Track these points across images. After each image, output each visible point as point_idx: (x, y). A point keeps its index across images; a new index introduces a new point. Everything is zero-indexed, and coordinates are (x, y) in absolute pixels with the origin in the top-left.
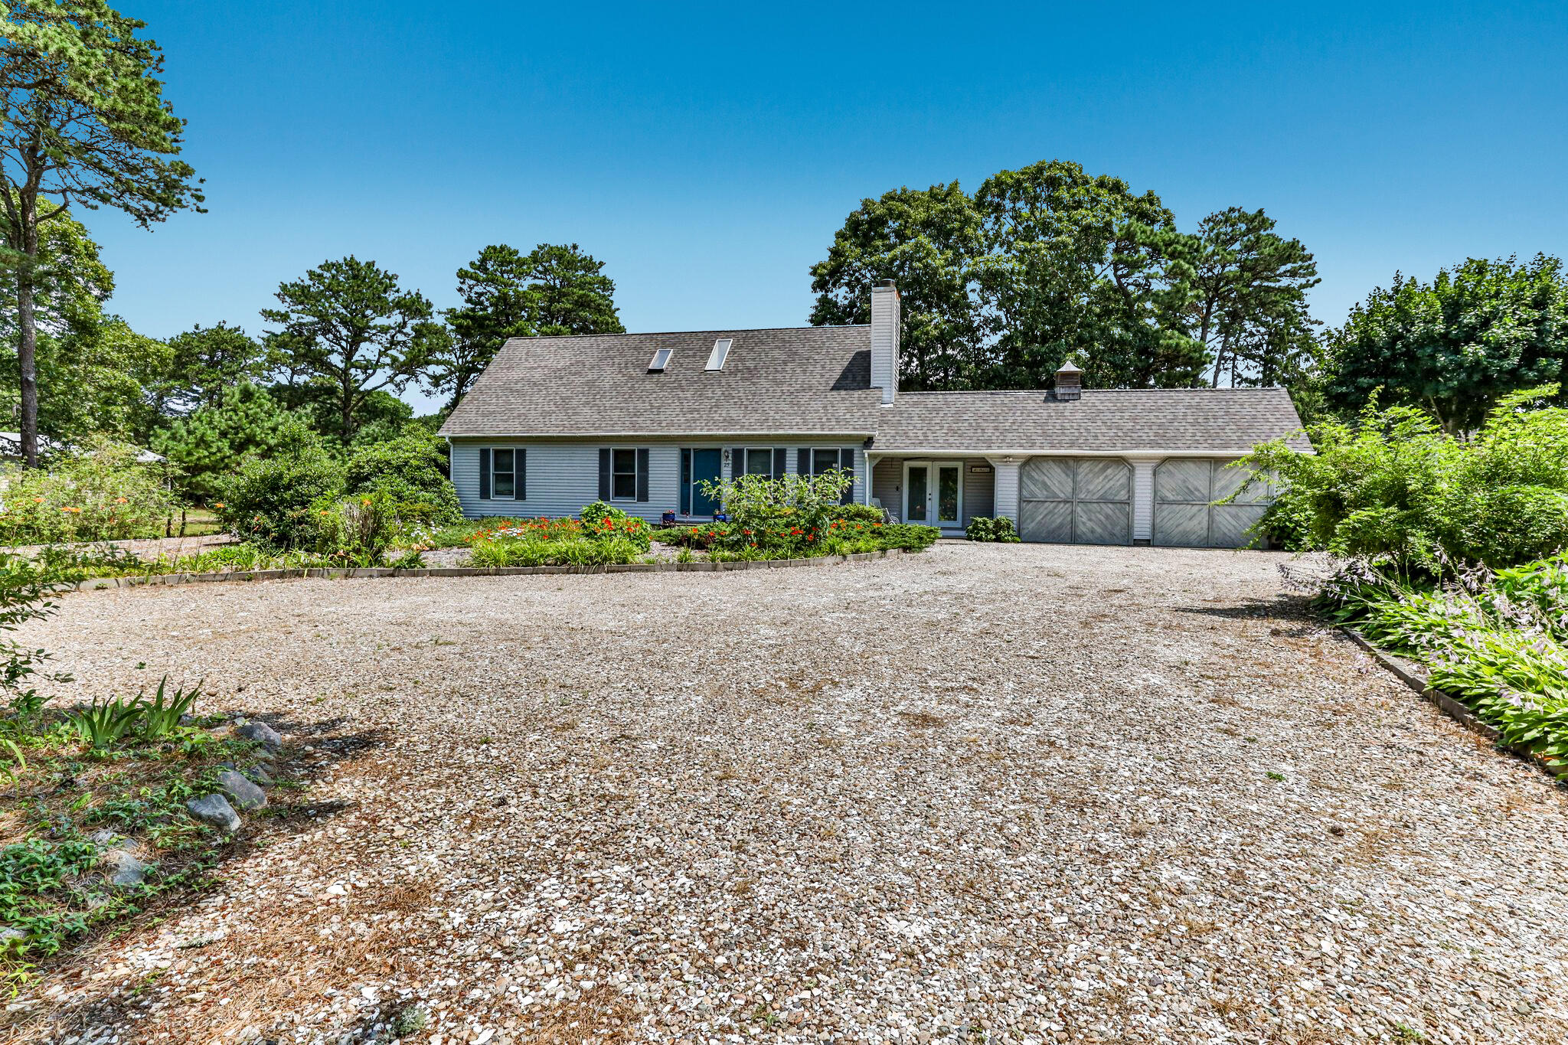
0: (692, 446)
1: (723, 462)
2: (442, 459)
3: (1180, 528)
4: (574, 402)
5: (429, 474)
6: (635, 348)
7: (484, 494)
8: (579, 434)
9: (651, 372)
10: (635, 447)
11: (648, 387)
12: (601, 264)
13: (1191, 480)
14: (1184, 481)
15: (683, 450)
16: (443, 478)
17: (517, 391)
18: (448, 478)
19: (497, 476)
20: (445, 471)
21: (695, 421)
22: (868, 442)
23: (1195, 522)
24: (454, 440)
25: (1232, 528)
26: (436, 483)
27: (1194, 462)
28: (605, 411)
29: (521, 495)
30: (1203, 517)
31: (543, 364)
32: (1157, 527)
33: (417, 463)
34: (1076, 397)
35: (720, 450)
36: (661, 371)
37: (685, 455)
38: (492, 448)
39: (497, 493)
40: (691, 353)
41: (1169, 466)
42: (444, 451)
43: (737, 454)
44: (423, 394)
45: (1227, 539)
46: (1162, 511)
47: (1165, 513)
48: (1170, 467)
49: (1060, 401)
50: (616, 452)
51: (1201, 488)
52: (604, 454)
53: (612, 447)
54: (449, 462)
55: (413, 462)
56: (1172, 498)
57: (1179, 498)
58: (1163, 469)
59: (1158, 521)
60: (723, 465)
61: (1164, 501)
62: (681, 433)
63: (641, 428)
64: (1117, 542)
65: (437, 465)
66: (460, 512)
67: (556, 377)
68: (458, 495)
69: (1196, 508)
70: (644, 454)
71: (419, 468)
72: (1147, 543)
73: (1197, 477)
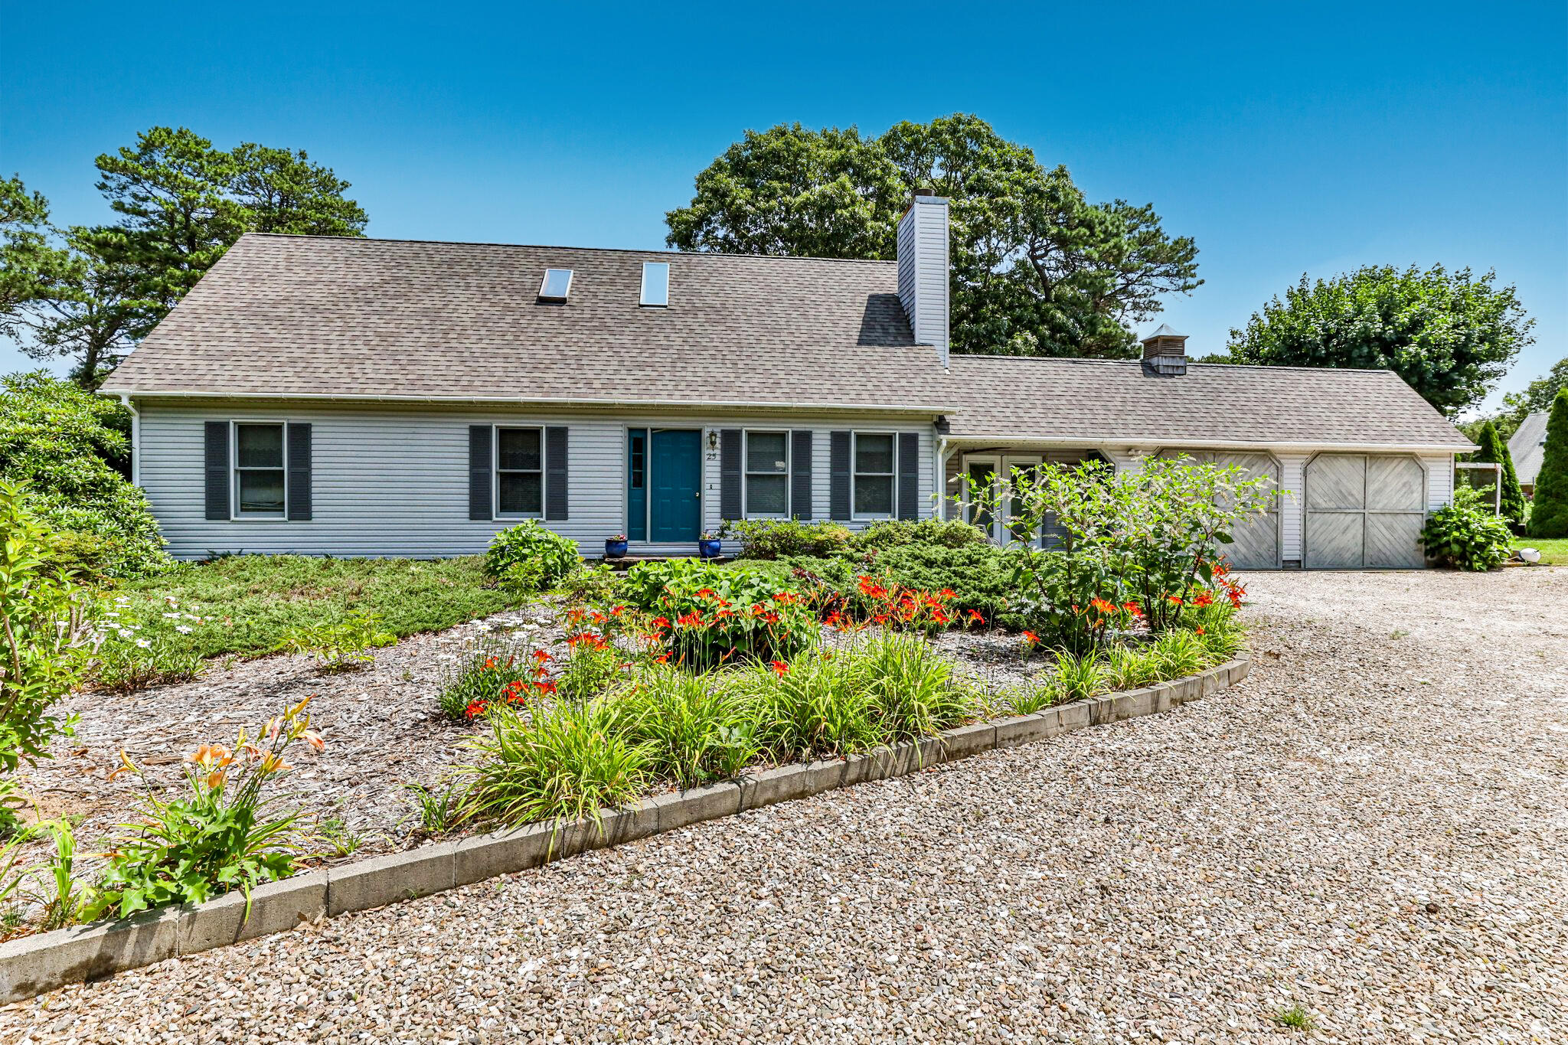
0: (650, 423)
1: (706, 451)
2: (113, 439)
3: (1334, 544)
4: (407, 343)
5: (83, 469)
6: (502, 265)
7: (216, 507)
8: (429, 396)
9: (543, 301)
10: (542, 423)
11: (546, 325)
12: (345, 185)
13: (1344, 481)
14: (1337, 483)
15: (631, 430)
16: (118, 477)
17: (279, 318)
18: (129, 478)
19: (244, 475)
20: (123, 465)
21: (653, 381)
22: (940, 423)
23: (1349, 535)
24: (142, 404)
25: (1387, 543)
26: (95, 488)
27: (1348, 459)
28: (476, 360)
29: (301, 509)
30: (1357, 529)
31: (326, 277)
32: (1309, 542)
33: (50, 445)
34: (1180, 371)
35: (699, 432)
36: (562, 301)
37: (636, 442)
38: (233, 420)
39: (245, 507)
40: (605, 278)
41: (1319, 464)
42: (119, 423)
43: (730, 439)
44: (25, 355)
45: (1382, 557)
46: (1313, 523)
47: (1316, 525)
48: (1322, 466)
49: (1164, 375)
50: (503, 432)
51: (1354, 492)
52: (479, 436)
53: (496, 423)
54: (130, 447)
55: (42, 444)
56: (1324, 505)
57: (1332, 505)
58: (1313, 467)
59: (1309, 534)
60: (705, 457)
61: (1316, 510)
62: (634, 400)
63: (556, 391)
64: (1264, 565)
65: (101, 452)
66: (162, 548)
67: (357, 300)
68: (155, 513)
69: (1350, 517)
70: (559, 437)
71: (54, 457)
72: (1297, 566)
73: (1349, 475)
